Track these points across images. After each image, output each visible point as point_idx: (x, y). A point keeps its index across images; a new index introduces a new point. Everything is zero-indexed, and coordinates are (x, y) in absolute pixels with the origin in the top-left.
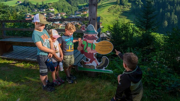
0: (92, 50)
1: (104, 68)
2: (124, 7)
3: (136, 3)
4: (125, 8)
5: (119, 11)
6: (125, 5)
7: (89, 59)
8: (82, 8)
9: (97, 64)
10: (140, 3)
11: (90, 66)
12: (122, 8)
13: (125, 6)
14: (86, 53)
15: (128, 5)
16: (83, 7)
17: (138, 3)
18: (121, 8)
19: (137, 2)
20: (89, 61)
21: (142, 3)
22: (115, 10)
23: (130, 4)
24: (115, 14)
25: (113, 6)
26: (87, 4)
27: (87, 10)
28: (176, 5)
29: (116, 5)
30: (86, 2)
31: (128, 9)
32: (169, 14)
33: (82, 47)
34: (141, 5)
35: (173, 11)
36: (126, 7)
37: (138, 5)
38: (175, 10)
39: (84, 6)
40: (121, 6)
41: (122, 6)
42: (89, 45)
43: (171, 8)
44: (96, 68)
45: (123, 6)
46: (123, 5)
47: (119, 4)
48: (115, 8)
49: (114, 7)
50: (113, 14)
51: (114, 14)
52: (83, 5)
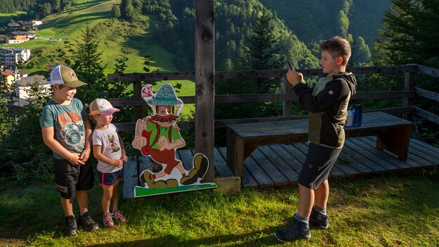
0: (171, 141)
1: (199, 179)
2: (131, 26)
3: (162, 18)
4: (136, 27)
5: (120, 35)
6: (135, 21)
7: (165, 166)
8: (10, 25)
9: (184, 175)
10: (171, 17)
11: (165, 182)
12: (128, 28)
13: (135, 24)
14: (157, 150)
15: (142, 22)
16: (12, 21)
17: (165, 17)
18: (126, 27)
19: (162, 14)
20: (163, 171)
21: (174, 17)
22: (109, 32)
23: (145, 18)
24: (112, 44)
25: (103, 20)
26: (25, 13)
27: (26, 31)
28: (245, 23)
29: (111, 21)
30: (19, 6)
31: (144, 32)
32: (234, 43)
33: (145, 139)
34: (173, 21)
35: (240, 38)
36: (138, 26)
37: (167, 21)
38: (245, 35)
39: (16, 19)
40: (125, 22)
41: (127, 23)
42: (162, 131)
43: (236, 30)
44: (180, 185)
45: (129, 24)
46: (129, 19)
47: (119, 18)
48: (109, 26)
49: (107, 24)
50: (106, 44)
51: (109, 42)
52: (9, 15)
